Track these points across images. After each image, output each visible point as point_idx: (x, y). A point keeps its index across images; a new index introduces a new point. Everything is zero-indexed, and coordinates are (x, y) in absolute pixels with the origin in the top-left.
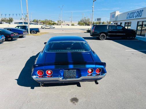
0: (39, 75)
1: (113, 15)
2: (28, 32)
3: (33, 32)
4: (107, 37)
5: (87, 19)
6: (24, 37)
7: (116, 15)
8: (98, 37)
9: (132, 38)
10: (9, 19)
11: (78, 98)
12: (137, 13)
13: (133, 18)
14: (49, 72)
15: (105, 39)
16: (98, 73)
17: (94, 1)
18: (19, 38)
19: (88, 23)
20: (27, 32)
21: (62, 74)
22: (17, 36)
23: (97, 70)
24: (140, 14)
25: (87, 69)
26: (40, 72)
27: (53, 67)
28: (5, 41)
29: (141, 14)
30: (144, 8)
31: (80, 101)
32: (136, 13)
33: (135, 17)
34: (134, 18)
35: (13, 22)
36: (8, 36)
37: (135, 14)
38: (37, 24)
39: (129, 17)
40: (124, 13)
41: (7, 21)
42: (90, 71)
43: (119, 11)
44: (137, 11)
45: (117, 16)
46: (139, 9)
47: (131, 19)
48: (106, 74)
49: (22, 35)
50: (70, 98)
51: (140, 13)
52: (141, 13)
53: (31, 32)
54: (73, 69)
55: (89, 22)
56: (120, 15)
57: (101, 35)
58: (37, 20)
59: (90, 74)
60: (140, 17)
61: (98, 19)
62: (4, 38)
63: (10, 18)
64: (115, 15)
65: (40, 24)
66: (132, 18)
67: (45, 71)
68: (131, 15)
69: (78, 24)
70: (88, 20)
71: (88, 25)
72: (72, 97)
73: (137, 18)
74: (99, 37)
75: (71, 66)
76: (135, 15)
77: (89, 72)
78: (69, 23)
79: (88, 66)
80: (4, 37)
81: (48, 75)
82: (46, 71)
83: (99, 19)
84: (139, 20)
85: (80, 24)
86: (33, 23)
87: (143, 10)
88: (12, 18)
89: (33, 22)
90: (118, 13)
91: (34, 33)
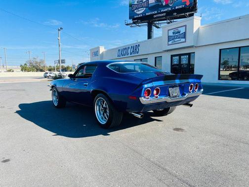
1: (95, 53)
5: (38, 61)
7: (101, 52)
12: (132, 49)
13: (127, 56)
24: (136, 49)
29: (137, 50)
30: (140, 42)
34: (129, 55)
37: (129, 50)
39: (121, 54)
43: (103, 47)
44: (132, 47)
45: (103, 53)
46: (133, 44)
47: (124, 56)
55: (43, 67)
60: (137, 54)
64: (98, 51)
68: (123, 52)
71: (42, 71)
73: (133, 55)
76: (129, 52)
82: (154, 89)
83: (61, 61)
85: (25, 70)
87: (139, 45)
90: (102, 50)
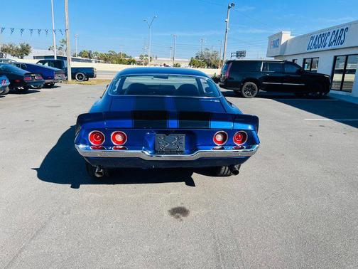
0: (92, 144)
1: (275, 42)
2: (66, 75)
3: (78, 76)
4: (260, 90)
5: (211, 52)
6: (56, 87)
7: (283, 41)
8: (239, 89)
9: (321, 94)
10: (20, 47)
11: (187, 208)
12: (334, 36)
13: (323, 49)
14: (119, 138)
15: (255, 97)
16: (238, 145)
17: (229, 7)
18: (43, 88)
19: (213, 62)
20: (64, 75)
21: (150, 145)
22: (39, 82)
23: (237, 137)
24: (340, 37)
25: (213, 132)
26: (96, 137)
27: (129, 123)
28: (9, 93)
29: (342, 38)
30: (350, 24)
31: (192, 213)
32: (331, 35)
33: (327, 45)
34: (327, 47)
35: (31, 55)
36: (18, 81)
37: (329, 38)
38: (90, 61)
39: (314, 45)
40: (301, 37)
41: (14, 53)
42: (219, 138)
43: (290, 32)
44: (334, 31)
45: (286, 43)
46: (338, 27)
47: (317, 49)
48: (257, 146)
49: (51, 80)
50: (170, 207)
51: (340, 34)
52: (343, 36)
53: (73, 78)
54: (177, 132)
55: (216, 61)
56: (292, 40)
57: (245, 87)
58: (90, 52)
59: (219, 146)
60: (340, 46)
61: (237, 53)
62: (8, 83)
63: (22, 46)
64: (279, 40)
65: (96, 62)
66: (320, 49)
67: (108, 133)
68: (318, 40)
69: (190, 64)
70: (215, 54)
71: (215, 67)
72: (175, 206)
73: (333, 47)
74: (241, 90)
75: (173, 124)
76: (328, 42)
77: (216, 140)
78: (168, 61)
79: (214, 125)
80: (7, 81)
81: (115, 144)
82: (111, 133)
83: (240, 54)
84: (336, 53)
85: (194, 65)
86: (80, 58)
87: (347, 28)
88: (27, 45)
89: (78, 56)
90: (286, 37)
91: (81, 79)
